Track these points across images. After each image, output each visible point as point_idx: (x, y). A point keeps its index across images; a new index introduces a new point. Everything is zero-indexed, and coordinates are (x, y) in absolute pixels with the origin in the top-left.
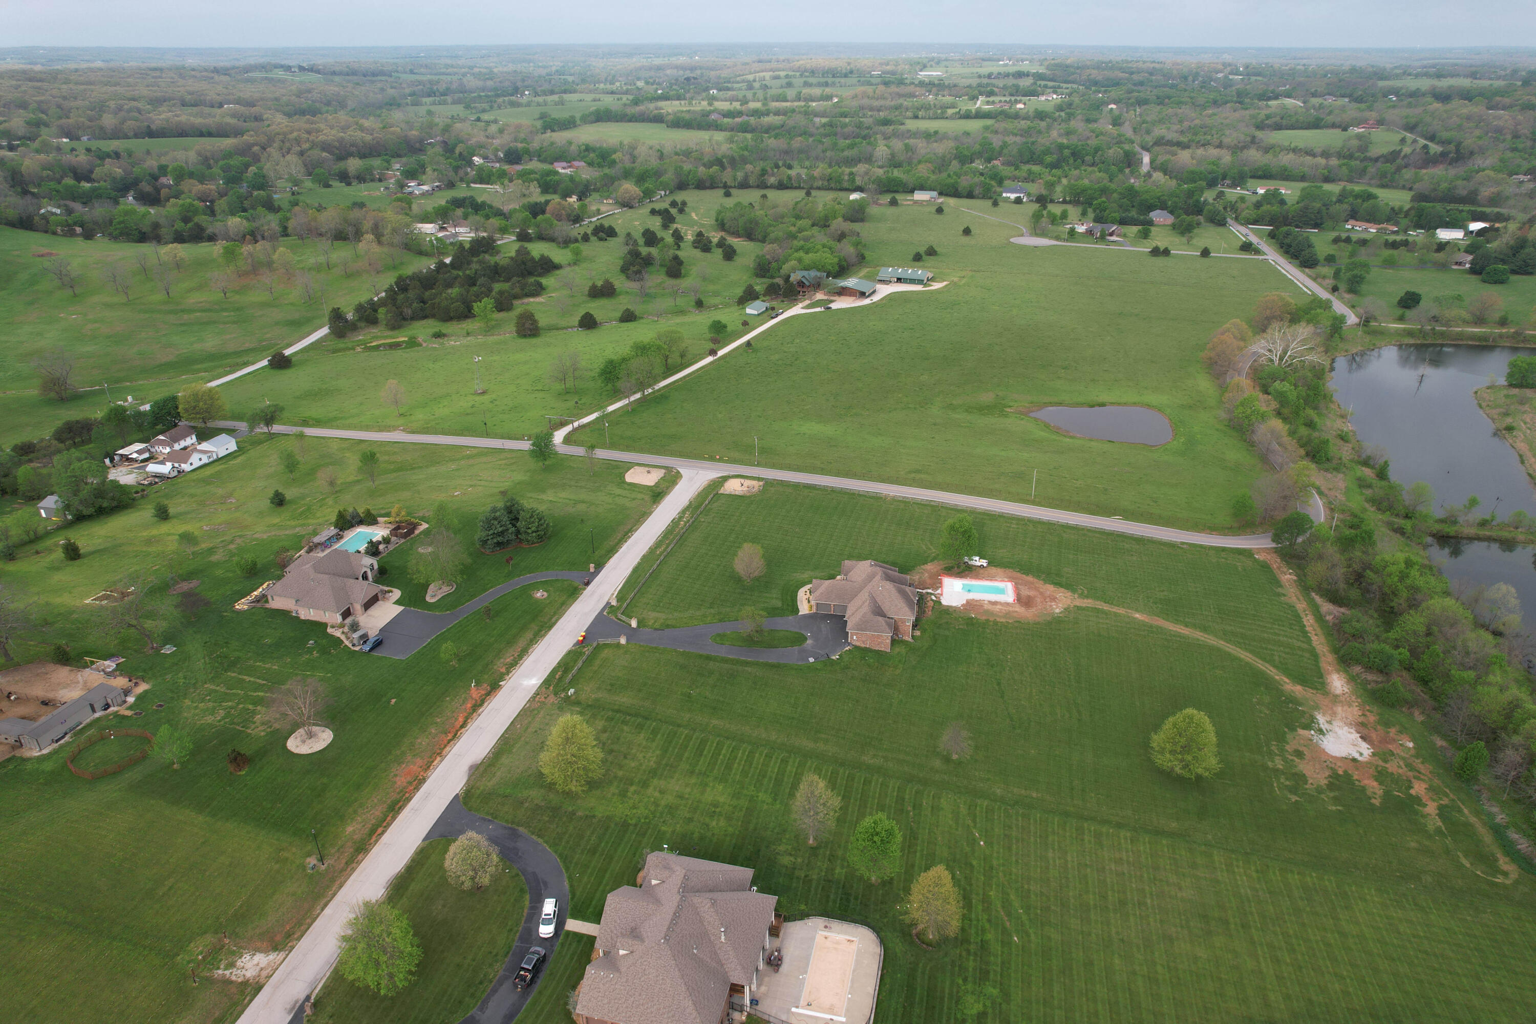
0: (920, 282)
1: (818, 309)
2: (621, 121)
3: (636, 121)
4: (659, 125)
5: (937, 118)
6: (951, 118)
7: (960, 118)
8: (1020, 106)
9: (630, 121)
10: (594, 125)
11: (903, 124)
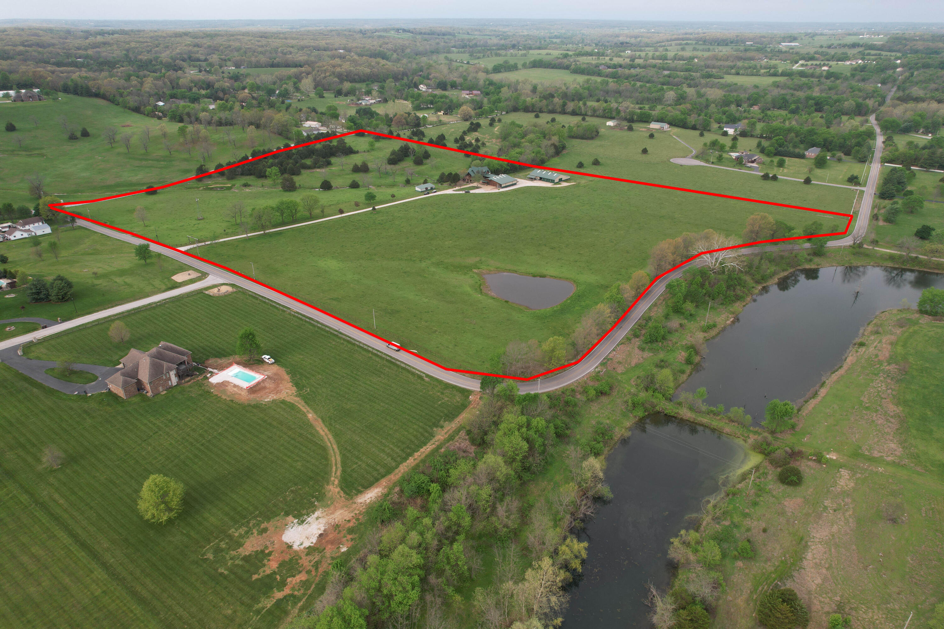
0: (552, 181)
1: (461, 192)
2: (548, 68)
3: (556, 68)
4: (566, 71)
5: (752, 75)
6: (763, 75)
7: (769, 76)
8: (825, 68)
9: (553, 68)
10: (530, 69)
11: (723, 78)
